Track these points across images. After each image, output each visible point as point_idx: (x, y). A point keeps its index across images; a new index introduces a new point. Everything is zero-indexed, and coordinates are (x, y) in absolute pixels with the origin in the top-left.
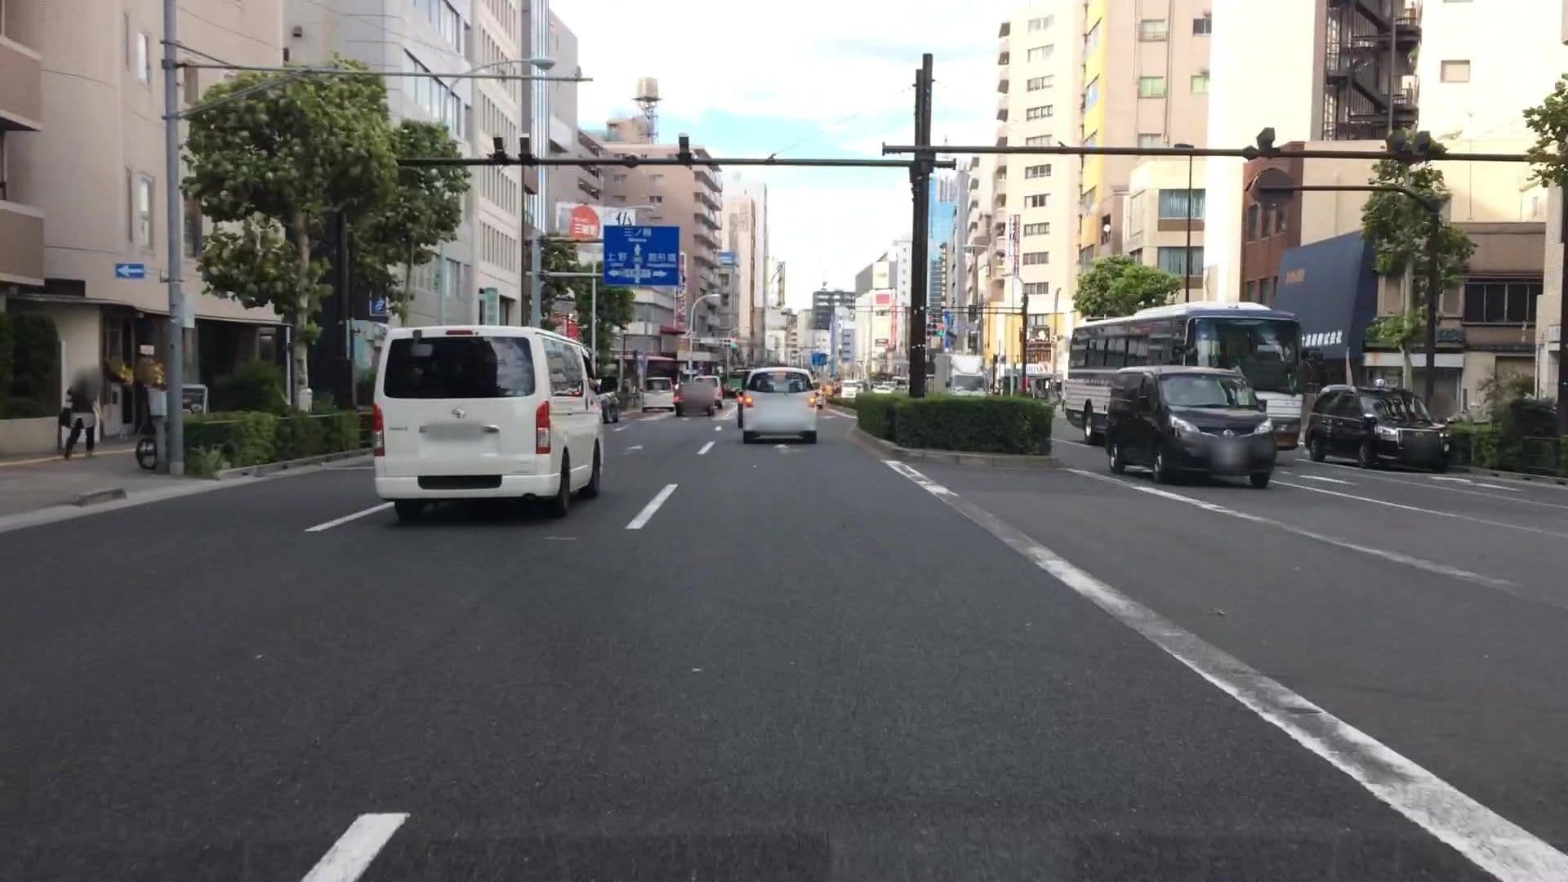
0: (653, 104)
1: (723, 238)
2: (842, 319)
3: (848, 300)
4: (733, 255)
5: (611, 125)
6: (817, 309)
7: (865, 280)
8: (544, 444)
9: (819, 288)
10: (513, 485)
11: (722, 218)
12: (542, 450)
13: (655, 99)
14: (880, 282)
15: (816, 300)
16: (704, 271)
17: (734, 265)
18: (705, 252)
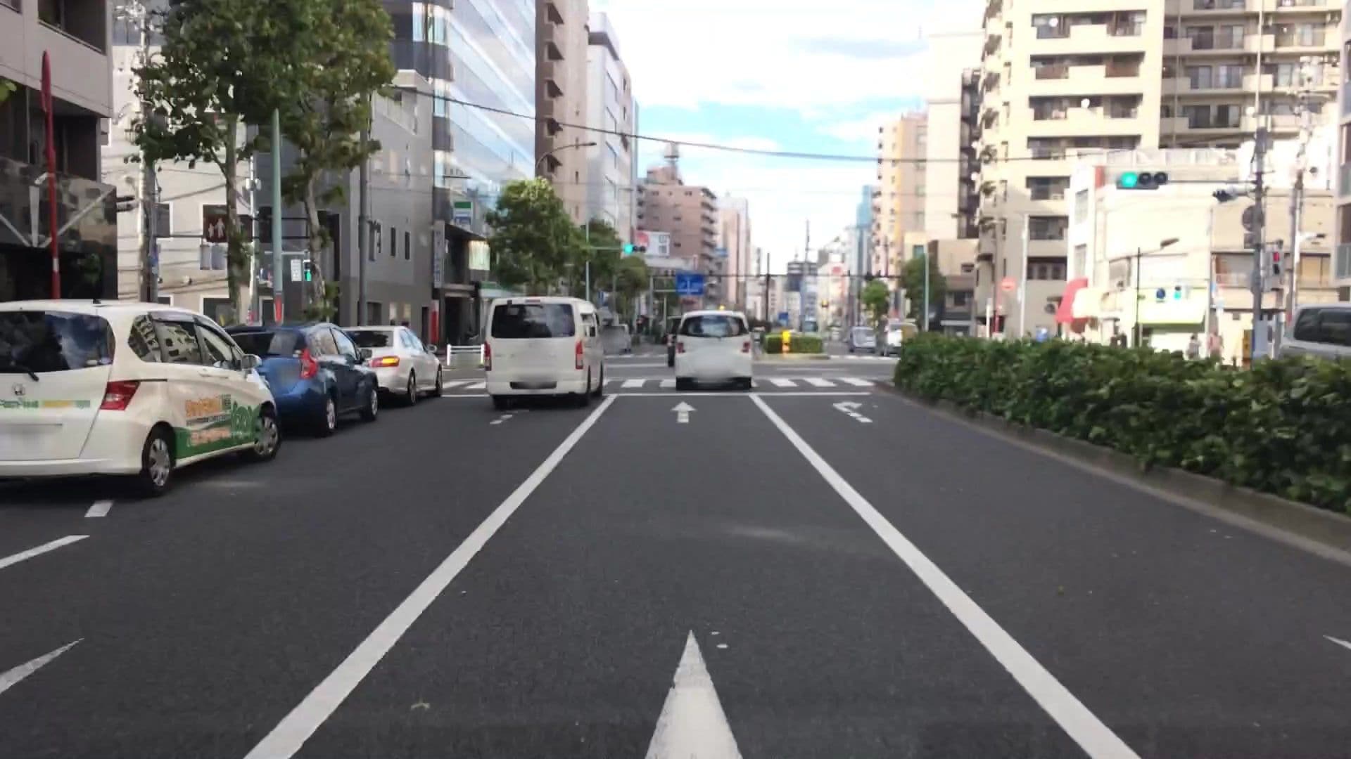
0: (675, 159)
1: (718, 240)
2: (811, 285)
3: (812, 269)
4: (725, 249)
5: (649, 173)
6: (790, 276)
7: (824, 256)
8: (580, 364)
9: (792, 259)
10: (563, 387)
11: (718, 227)
12: (579, 367)
13: (677, 157)
14: (835, 259)
15: (790, 269)
16: (707, 262)
17: (725, 256)
18: (707, 251)
